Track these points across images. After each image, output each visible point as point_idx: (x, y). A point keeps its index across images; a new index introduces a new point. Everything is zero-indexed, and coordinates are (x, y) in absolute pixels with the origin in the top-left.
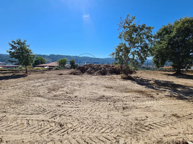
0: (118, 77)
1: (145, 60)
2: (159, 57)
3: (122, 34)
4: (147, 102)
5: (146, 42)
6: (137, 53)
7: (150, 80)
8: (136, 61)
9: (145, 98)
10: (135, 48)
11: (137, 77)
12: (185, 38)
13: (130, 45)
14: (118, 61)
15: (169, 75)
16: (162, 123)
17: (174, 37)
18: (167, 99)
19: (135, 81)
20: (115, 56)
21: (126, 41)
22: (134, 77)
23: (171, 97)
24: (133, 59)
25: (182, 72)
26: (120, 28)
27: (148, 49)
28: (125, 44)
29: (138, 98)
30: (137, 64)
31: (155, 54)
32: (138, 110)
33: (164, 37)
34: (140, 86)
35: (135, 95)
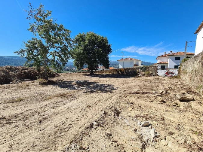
0: (34, 83)
1: (66, 62)
2: (78, 61)
3: (34, 27)
4: (68, 104)
5: (66, 44)
6: (57, 55)
7: (73, 82)
8: (57, 63)
9: (67, 100)
10: (54, 48)
11: (59, 80)
12: (93, 47)
13: (48, 44)
14: (32, 62)
15: (87, 75)
16: (79, 117)
17: (87, 45)
18: (84, 95)
19: (57, 85)
20: (26, 54)
21: (42, 37)
22: (56, 80)
23: (86, 93)
24: (53, 61)
25: (93, 73)
26: (31, 17)
27: (68, 52)
28: (40, 40)
29: (59, 102)
30: (58, 66)
31: (75, 57)
32: (59, 115)
33: (80, 43)
34: (62, 89)
35: (57, 100)
